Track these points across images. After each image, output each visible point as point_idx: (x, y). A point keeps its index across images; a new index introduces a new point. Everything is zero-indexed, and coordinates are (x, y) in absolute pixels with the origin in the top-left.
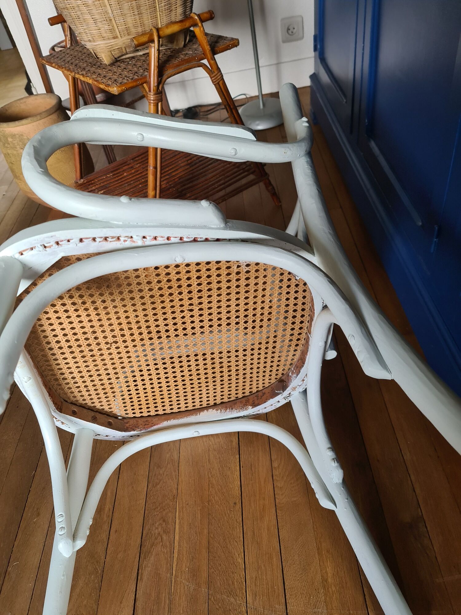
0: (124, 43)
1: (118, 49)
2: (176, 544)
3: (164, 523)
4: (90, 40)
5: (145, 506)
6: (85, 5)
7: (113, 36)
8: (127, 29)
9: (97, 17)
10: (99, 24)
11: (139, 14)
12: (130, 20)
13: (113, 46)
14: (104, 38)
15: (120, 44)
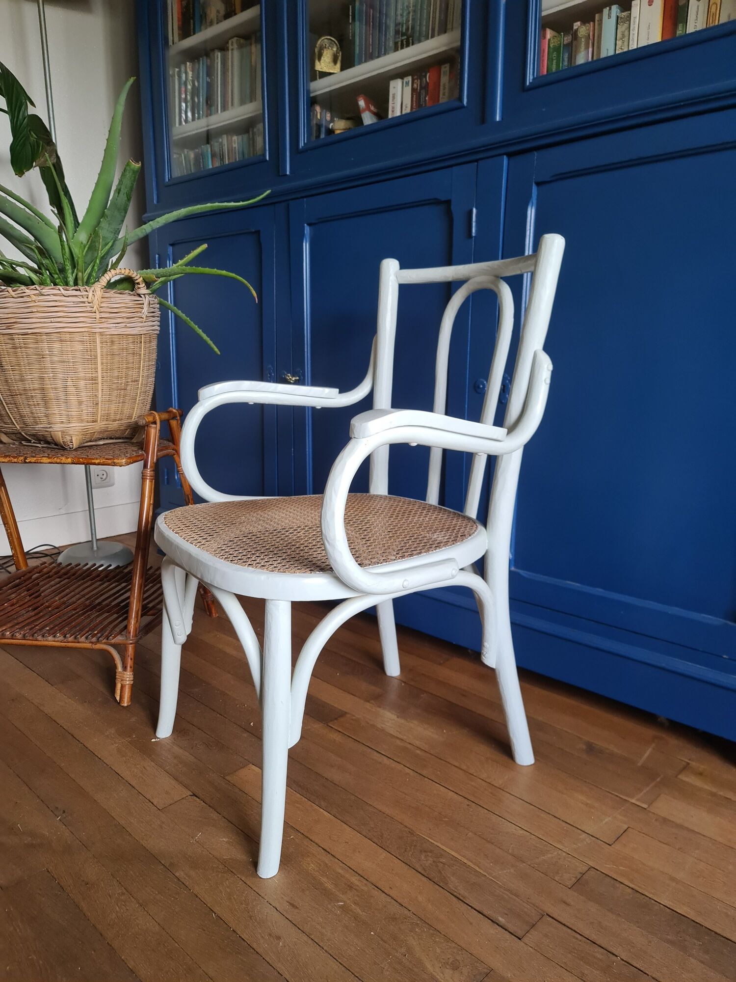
0: (100, 428)
1: (91, 433)
2: (459, 857)
3: (429, 853)
4: (62, 422)
5: (393, 855)
6: (74, 387)
7: (93, 420)
8: (108, 415)
9: (84, 399)
10: (84, 407)
11: (123, 402)
12: (113, 407)
13: (89, 429)
14: (82, 421)
15: (97, 428)
